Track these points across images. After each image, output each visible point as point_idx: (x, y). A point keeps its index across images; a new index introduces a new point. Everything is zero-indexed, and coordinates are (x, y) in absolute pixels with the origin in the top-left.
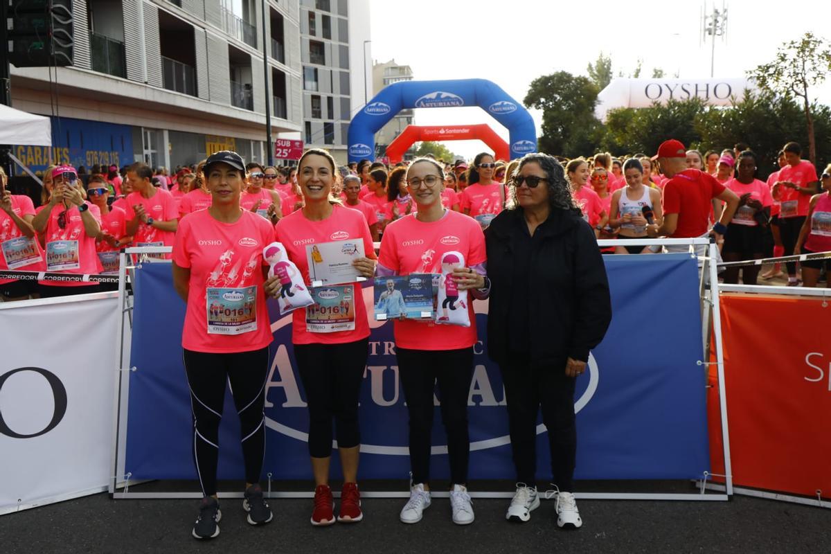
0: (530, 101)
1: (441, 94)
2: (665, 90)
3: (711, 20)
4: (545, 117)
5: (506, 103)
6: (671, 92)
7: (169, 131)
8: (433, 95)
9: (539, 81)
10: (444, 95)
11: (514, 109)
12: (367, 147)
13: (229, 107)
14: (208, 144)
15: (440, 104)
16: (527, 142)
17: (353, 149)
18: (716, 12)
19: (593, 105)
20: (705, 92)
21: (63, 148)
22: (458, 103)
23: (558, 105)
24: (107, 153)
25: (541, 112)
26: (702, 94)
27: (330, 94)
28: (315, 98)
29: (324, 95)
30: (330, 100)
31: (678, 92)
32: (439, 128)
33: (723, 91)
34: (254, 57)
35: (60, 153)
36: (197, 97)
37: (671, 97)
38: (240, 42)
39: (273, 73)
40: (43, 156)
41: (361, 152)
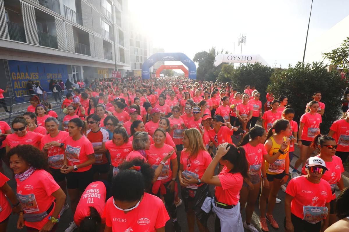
0: (195, 60)
2: (233, 57)
3: (241, 39)
4: (199, 65)
5: (188, 60)
6: (235, 58)
7: (83, 66)
8: (167, 57)
9: (197, 54)
10: (170, 57)
11: (190, 62)
12: (147, 72)
13: (103, 59)
14: (98, 70)
15: (169, 60)
16: (194, 72)
17: (143, 72)
18: (243, 37)
19: (213, 62)
20: (245, 59)
21: (35, 73)
22: (174, 60)
23: (203, 60)
24: (56, 74)
25: (198, 63)
26: (243, 59)
27: (141, 56)
28: (137, 57)
29: (140, 56)
30: (141, 57)
31: (237, 58)
32: (170, 66)
33: (249, 58)
34: (113, 44)
35: (34, 74)
36: (90, 56)
37: (235, 60)
38: (108, 39)
39: (120, 49)
40: (25, 76)
41: (145, 73)
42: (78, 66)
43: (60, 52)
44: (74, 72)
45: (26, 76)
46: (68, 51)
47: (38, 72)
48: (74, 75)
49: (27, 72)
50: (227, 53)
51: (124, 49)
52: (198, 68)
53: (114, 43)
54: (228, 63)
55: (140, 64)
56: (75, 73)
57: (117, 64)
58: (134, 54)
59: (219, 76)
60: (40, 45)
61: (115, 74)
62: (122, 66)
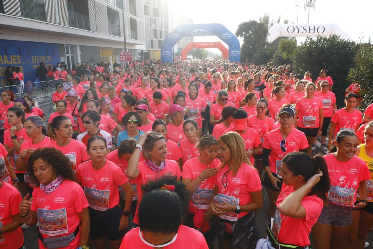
0: (239, 33)
1: (200, 30)
2: (296, 29)
3: (309, 1)
4: (245, 40)
5: (228, 34)
6: (299, 30)
7: (80, 45)
8: (197, 31)
9: (242, 24)
10: (202, 30)
11: (231, 37)
12: (169, 52)
13: (108, 35)
14: (101, 51)
15: (200, 34)
16: (236, 51)
17: (164, 53)
19: (266, 36)
20: (314, 30)
21: (16, 55)
22: (207, 34)
23: (250, 35)
24: (44, 57)
25: (243, 38)
26: (312, 31)
27: (161, 29)
28: (155, 31)
29: (158, 29)
30: (161, 31)
31: (302, 30)
32: (201, 43)
33: (321, 30)
34: (121, 13)
35: (15, 58)
36: (90, 30)
37: (298, 32)
38: (114, 7)
39: (130, 20)
40: (3, 60)
41: (166, 54)
42: (74, 45)
43: (48, 26)
44: (68, 53)
45: (5, 60)
46: (59, 24)
47: (20, 54)
48: (68, 58)
49: (6, 54)
50: (287, 23)
51: (136, 20)
52: (243, 46)
53: (123, 12)
54: (287, 38)
55: (159, 41)
56: (70, 55)
57: (127, 41)
58: (151, 26)
59: (274, 56)
60: (22, 16)
61: (124, 55)
62: (134, 44)
